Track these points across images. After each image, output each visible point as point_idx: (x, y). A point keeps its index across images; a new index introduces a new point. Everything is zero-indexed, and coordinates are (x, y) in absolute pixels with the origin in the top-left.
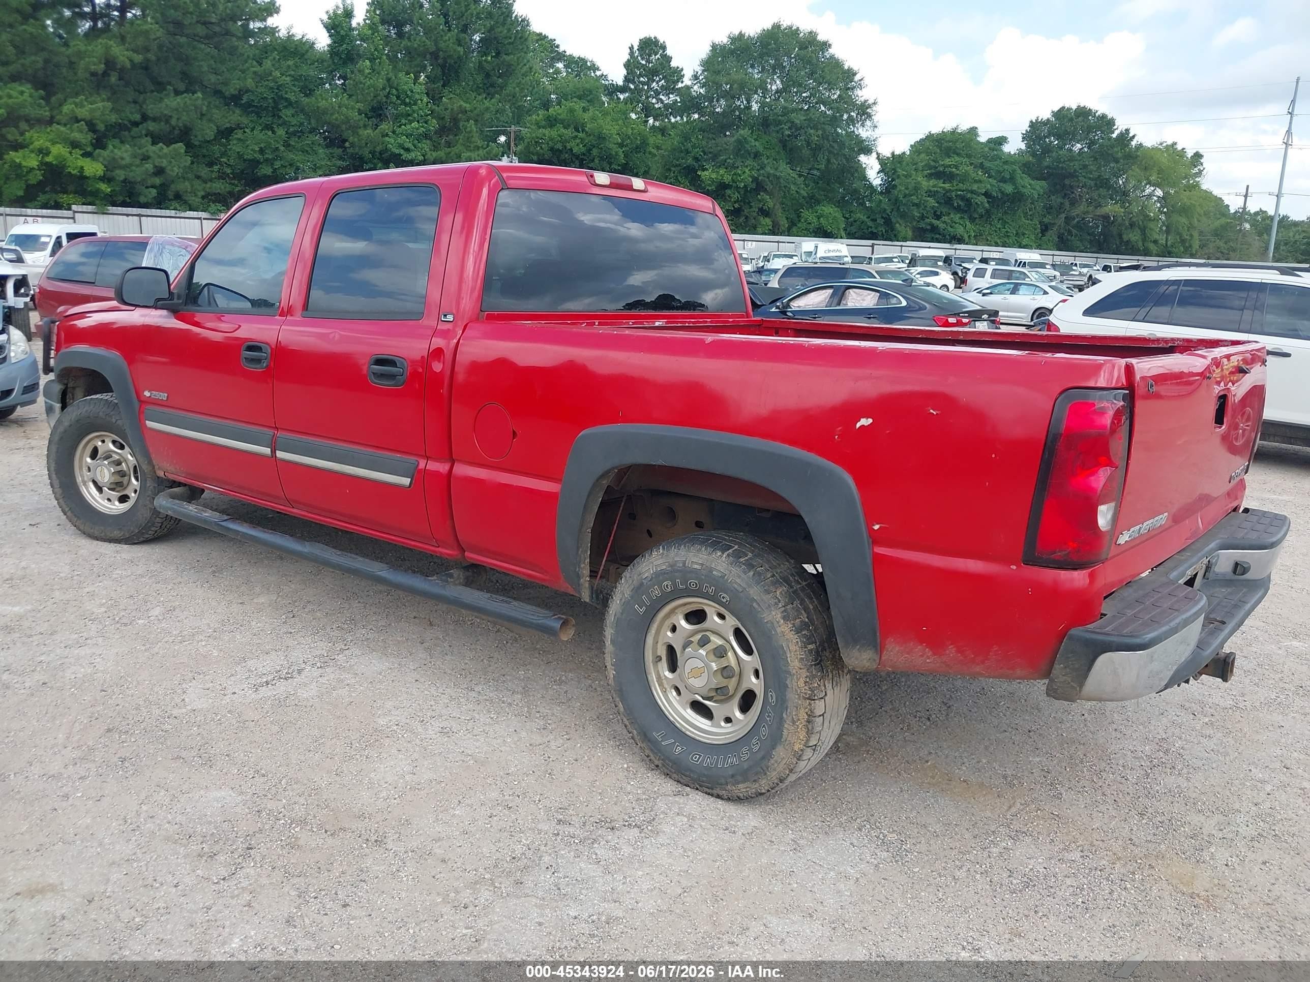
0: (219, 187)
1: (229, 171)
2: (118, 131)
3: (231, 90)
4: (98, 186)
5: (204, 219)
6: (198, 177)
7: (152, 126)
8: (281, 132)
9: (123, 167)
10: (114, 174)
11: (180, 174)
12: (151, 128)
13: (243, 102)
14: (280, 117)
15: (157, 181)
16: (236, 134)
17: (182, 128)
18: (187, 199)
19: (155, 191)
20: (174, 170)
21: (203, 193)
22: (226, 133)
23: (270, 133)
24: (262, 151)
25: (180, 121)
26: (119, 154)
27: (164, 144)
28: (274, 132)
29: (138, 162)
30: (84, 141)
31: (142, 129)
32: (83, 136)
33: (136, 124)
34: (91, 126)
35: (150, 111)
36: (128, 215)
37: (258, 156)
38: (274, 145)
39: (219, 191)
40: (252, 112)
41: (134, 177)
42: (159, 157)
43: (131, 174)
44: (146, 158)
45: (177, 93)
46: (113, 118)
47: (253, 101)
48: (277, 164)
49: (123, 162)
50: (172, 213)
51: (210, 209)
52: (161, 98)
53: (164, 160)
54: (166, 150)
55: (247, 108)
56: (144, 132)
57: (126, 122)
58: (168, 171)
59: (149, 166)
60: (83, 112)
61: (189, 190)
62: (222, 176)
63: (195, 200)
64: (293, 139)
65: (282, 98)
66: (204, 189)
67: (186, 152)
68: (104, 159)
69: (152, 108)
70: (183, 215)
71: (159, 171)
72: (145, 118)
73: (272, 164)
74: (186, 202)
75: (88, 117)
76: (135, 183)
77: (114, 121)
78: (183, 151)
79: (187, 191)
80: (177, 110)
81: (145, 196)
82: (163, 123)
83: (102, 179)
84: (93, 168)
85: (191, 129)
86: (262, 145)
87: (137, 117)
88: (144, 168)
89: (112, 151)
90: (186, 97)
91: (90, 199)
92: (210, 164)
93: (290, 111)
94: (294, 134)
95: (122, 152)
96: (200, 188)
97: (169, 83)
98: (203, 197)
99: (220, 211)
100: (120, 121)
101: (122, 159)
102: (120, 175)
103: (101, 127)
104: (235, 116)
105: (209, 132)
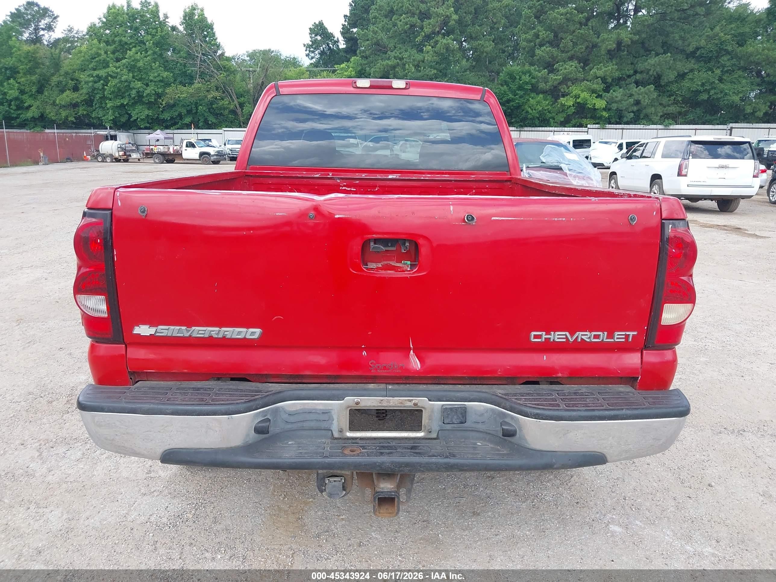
0: (673, 109)
1: (680, 99)
2: (618, 81)
3: (691, 49)
4: (602, 113)
5: (659, 129)
6: (661, 104)
7: (638, 76)
8: (718, 72)
9: (616, 102)
10: (611, 106)
11: (649, 103)
12: (638, 78)
13: (697, 55)
14: (719, 62)
15: (635, 108)
16: (688, 76)
17: (656, 76)
18: (651, 117)
19: (633, 114)
20: (645, 101)
21: (661, 114)
22: (682, 76)
23: (710, 73)
24: (703, 85)
25: (655, 72)
26: (616, 94)
27: (642, 86)
28: (713, 72)
29: (626, 98)
30: (598, 89)
31: (633, 79)
32: (598, 86)
33: (629, 76)
34: (604, 80)
35: (638, 68)
36: (616, 129)
37: (700, 88)
38: (712, 80)
39: (672, 112)
40: (702, 60)
41: (622, 107)
42: (639, 94)
43: (621, 105)
44: (631, 95)
45: (657, 54)
46: (617, 74)
47: (703, 54)
48: (712, 92)
49: (617, 99)
50: (641, 126)
51: (664, 123)
52: (647, 59)
53: (640, 96)
54: (643, 89)
55: (699, 59)
56: (633, 81)
57: (624, 76)
58: (642, 102)
59: (631, 100)
60: (600, 73)
61: (653, 112)
62: (676, 102)
63: (656, 118)
64: (726, 75)
65: (721, 49)
66: (663, 112)
67: (655, 89)
68: (607, 98)
69: (640, 66)
70: (648, 127)
71: (637, 103)
72: (636, 72)
73: (709, 93)
74: (650, 120)
75: (603, 76)
76: (622, 110)
77: (617, 76)
78: (652, 89)
79: (652, 113)
80: (654, 65)
81: (627, 117)
82: (645, 74)
83: (604, 109)
84: (600, 104)
85: (662, 76)
86: (704, 81)
87: (632, 72)
88: (628, 102)
89: (612, 93)
90: (661, 57)
91: (597, 121)
92: (670, 96)
93: (725, 58)
94: (727, 71)
95: (618, 93)
96: (660, 111)
97: (653, 50)
98: (661, 116)
99: (671, 124)
100: (621, 76)
101: (616, 97)
102: (614, 106)
103: (610, 80)
104: (692, 64)
105: (672, 76)
